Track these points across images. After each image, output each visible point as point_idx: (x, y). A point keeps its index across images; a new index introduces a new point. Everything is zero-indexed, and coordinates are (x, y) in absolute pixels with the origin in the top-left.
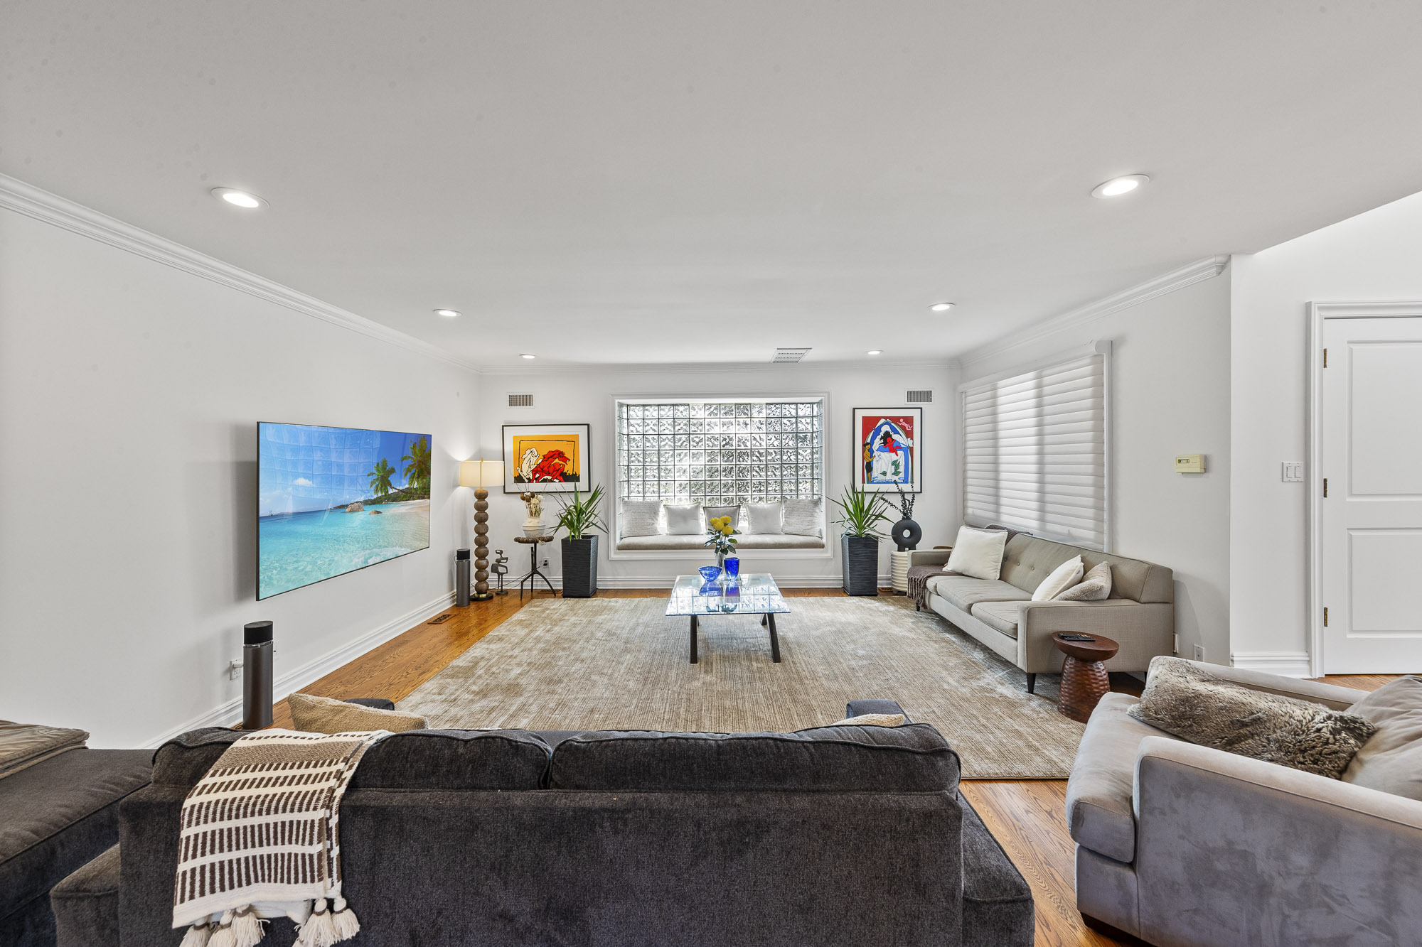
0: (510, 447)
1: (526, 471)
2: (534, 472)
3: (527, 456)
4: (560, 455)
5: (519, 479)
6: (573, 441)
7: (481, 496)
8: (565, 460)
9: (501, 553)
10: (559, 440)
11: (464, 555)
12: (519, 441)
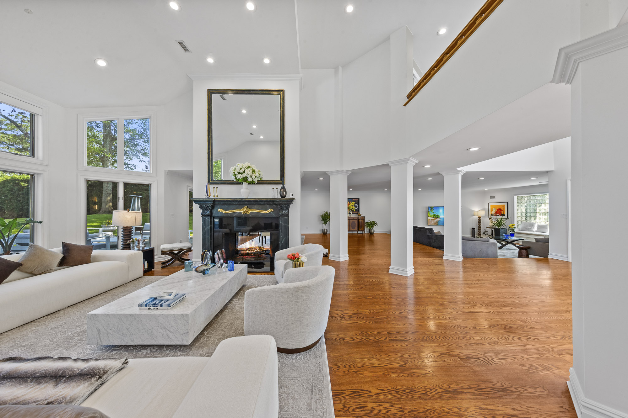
0: (490, 208)
1: (493, 213)
2: (495, 213)
3: (493, 210)
4: (500, 209)
5: (492, 215)
6: (504, 206)
7: (479, 218)
8: (502, 210)
9: (486, 230)
10: (500, 206)
11: (474, 229)
12: (492, 206)
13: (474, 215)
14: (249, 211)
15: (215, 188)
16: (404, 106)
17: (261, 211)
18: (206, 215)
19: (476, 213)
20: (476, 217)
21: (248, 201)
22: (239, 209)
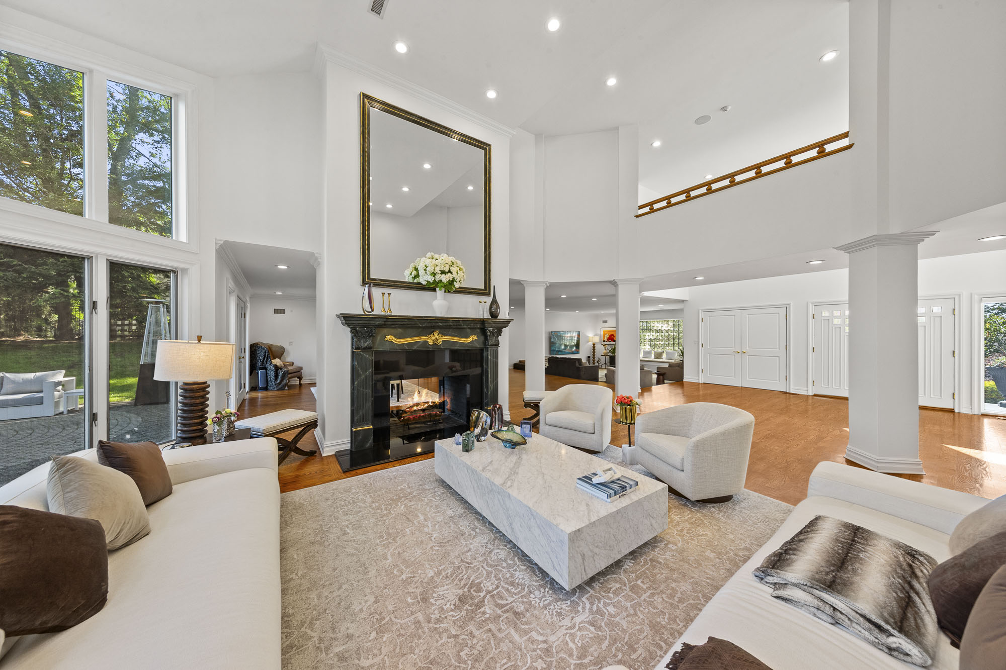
0: (603, 333)
1: (606, 339)
3: (606, 335)
4: (613, 335)
5: (604, 341)
7: (594, 344)
10: (613, 331)
11: (589, 357)
12: (604, 331)
13: (588, 342)
14: (441, 340)
15: (386, 295)
16: (635, 216)
17: (459, 340)
18: (364, 348)
19: (591, 339)
20: (591, 344)
21: (444, 321)
22: (423, 336)
